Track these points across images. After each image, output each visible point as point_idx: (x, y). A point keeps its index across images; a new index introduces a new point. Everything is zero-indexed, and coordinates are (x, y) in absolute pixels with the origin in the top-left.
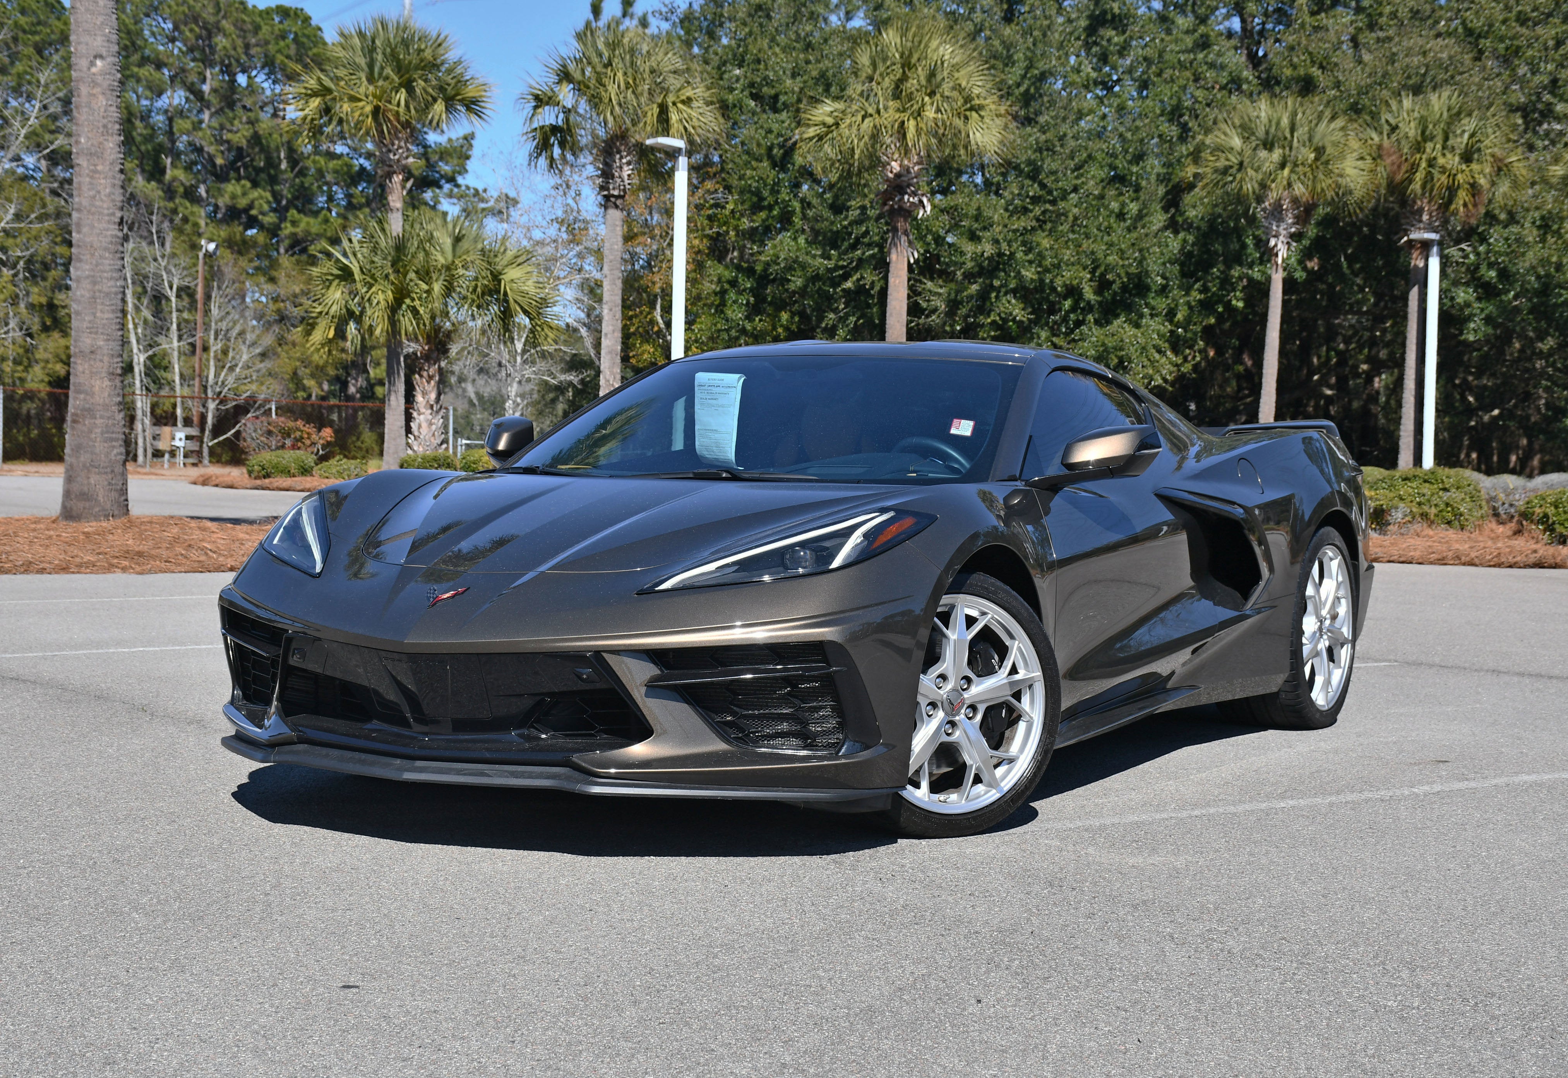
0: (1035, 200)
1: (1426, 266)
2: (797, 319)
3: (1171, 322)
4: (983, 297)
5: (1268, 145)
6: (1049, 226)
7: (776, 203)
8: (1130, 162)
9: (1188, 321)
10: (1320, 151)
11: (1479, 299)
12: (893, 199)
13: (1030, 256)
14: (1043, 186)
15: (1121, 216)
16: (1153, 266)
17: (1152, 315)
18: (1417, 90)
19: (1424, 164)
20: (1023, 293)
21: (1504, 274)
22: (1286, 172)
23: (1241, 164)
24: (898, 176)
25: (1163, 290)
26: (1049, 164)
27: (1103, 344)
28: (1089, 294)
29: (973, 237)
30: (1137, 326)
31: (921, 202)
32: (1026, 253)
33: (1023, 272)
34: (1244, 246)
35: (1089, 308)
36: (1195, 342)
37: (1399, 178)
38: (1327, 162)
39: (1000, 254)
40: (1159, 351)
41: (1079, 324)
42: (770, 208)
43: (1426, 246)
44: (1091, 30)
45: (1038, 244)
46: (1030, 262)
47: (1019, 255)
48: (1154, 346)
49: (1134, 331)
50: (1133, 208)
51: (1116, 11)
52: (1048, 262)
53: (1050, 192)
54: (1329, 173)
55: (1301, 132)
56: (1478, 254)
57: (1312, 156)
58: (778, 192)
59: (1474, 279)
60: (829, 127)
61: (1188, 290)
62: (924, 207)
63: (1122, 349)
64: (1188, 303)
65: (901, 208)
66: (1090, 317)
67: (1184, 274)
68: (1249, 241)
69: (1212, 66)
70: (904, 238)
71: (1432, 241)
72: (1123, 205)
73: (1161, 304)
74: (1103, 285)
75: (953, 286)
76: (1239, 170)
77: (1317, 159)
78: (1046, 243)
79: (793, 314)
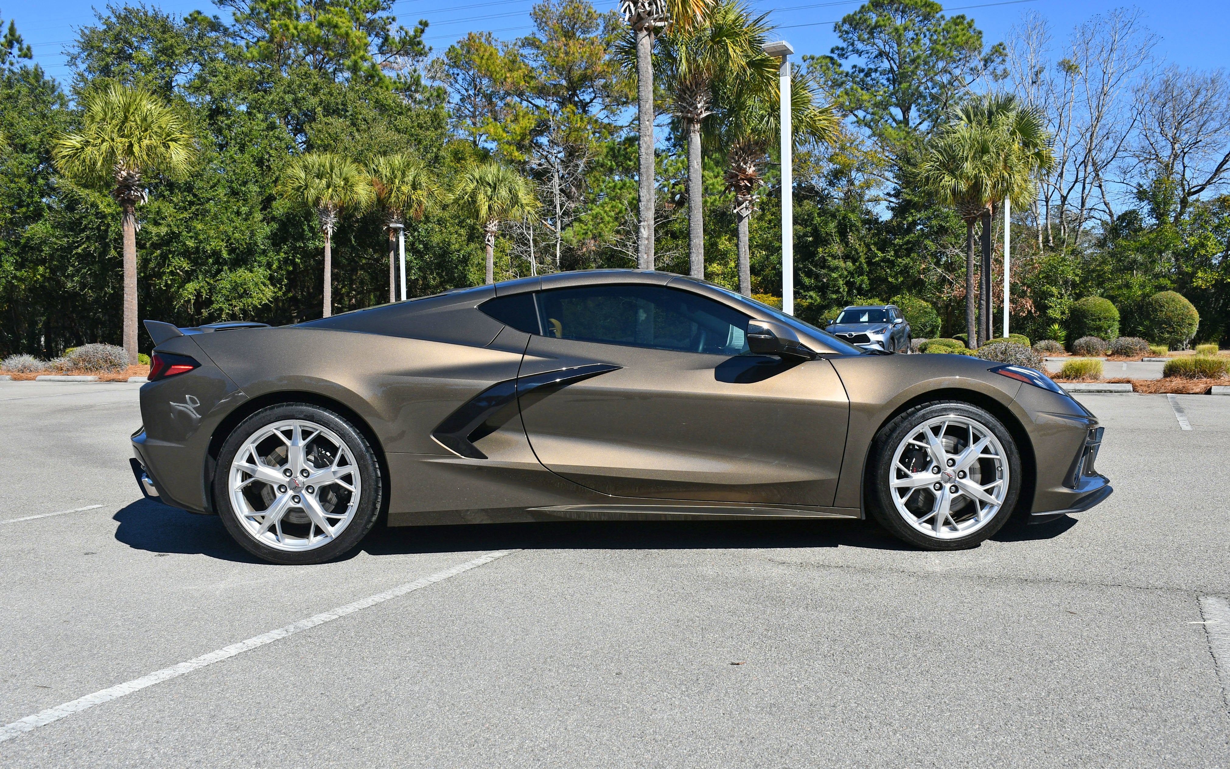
0: (191, 203)
1: (398, 241)
2: (48, 271)
3: (270, 269)
4: (164, 257)
5: (320, 176)
6: (200, 217)
7: (32, 202)
8: (240, 185)
9: (280, 268)
10: (346, 180)
11: (415, 259)
12: (123, 193)
13: (191, 234)
14: (195, 196)
15: (238, 213)
16: (259, 239)
17: (260, 266)
18: (385, 154)
19: (395, 189)
20: (186, 253)
21: (426, 246)
22: (330, 190)
23: (306, 186)
24: (125, 179)
25: (264, 252)
26: (199, 184)
27: (235, 282)
28: (225, 255)
29: (156, 224)
30: (251, 272)
31: (142, 195)
32: (188, 232)
33: (187, 243)
34: (304, 230)
35: (225, 262)
36: (283, 281)
37: (383, 196)
38: (351, 186)
39: (173, 233)
40: (265, 285)
41: (219, 271)
42: (28, 205)
43: (396, 231)
44: (211, 117)
45: (195, 227)
46: (191, 237)
47: (184, 233)
48: (262, 283)
49: (250, 275)
50: (244, 210)
51: (224, 107)
52: (201, 237)
53: (199, 200)
54: (352, 191)
55: (336, 170)
56: (414, 237)
57: (342, 183)
58: (32, 197)
59: (412, 248)
60: (77, 149)
61: (278, 253)
62: (144, 199)
63: (245, 284)
64: (279, 260)
65: (129, 199)
66: (226, 268)
67: (274, 244)
68: (306, 228)
69: (278, 138)
70: (131, 217)
71: (400, 228)
72: (239, 207)
73: (263, 259)
74: (231, 251)
75: (144, 251)
76: (306, 189)
77: (345, 184)
78: (200, 227)
79: (46, 268)
